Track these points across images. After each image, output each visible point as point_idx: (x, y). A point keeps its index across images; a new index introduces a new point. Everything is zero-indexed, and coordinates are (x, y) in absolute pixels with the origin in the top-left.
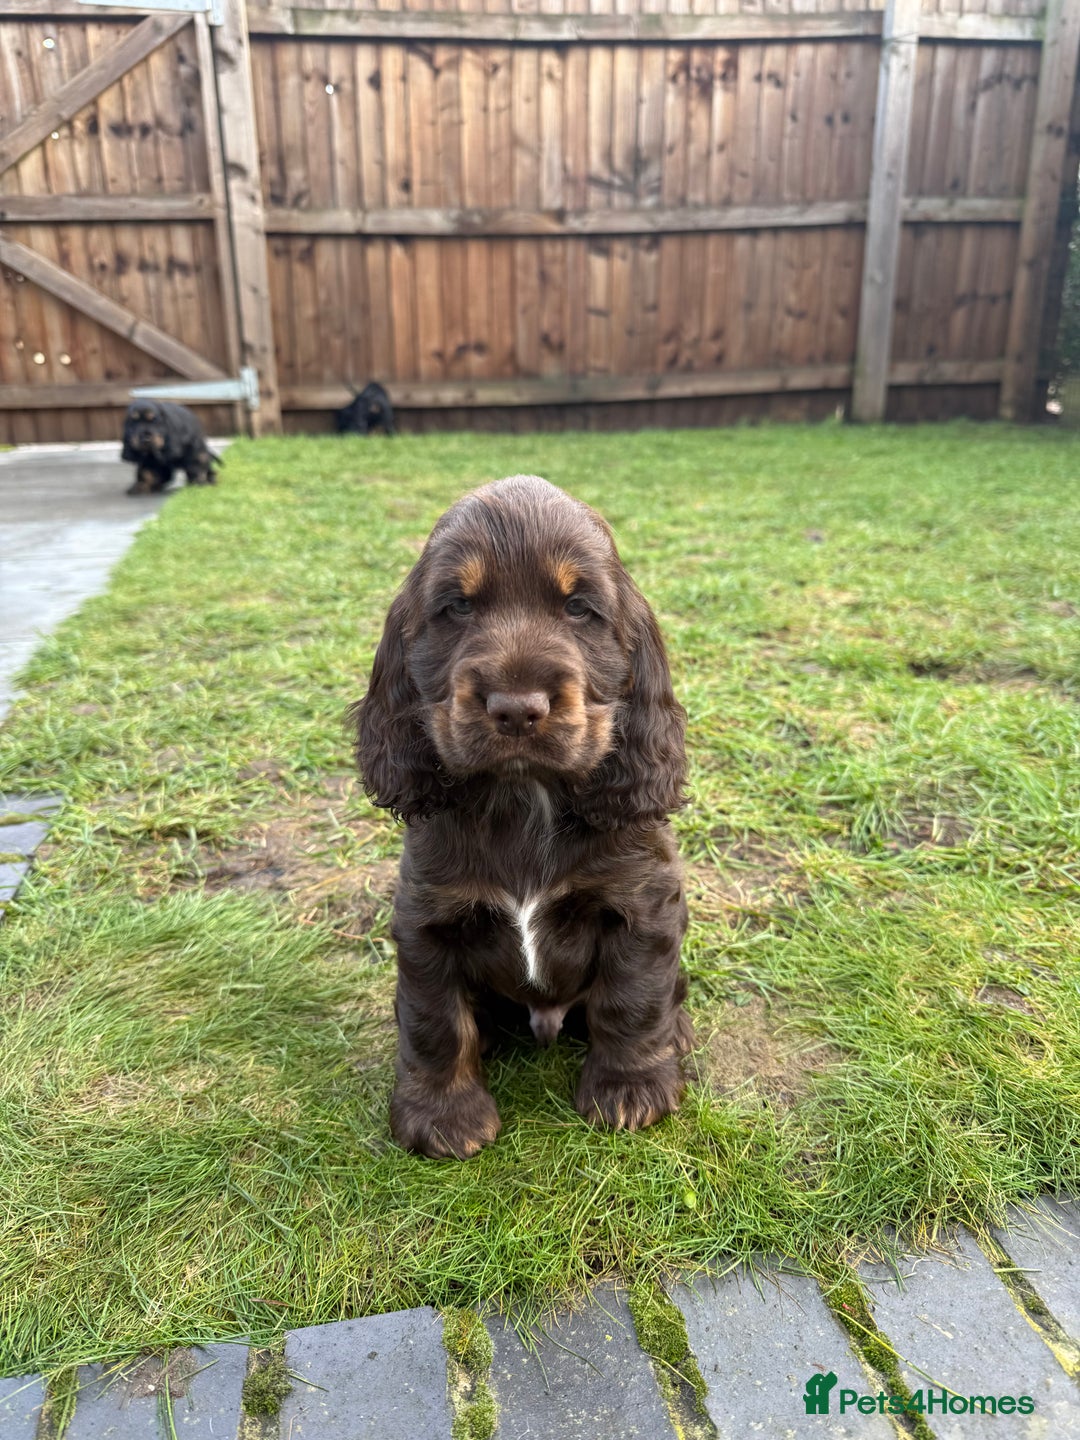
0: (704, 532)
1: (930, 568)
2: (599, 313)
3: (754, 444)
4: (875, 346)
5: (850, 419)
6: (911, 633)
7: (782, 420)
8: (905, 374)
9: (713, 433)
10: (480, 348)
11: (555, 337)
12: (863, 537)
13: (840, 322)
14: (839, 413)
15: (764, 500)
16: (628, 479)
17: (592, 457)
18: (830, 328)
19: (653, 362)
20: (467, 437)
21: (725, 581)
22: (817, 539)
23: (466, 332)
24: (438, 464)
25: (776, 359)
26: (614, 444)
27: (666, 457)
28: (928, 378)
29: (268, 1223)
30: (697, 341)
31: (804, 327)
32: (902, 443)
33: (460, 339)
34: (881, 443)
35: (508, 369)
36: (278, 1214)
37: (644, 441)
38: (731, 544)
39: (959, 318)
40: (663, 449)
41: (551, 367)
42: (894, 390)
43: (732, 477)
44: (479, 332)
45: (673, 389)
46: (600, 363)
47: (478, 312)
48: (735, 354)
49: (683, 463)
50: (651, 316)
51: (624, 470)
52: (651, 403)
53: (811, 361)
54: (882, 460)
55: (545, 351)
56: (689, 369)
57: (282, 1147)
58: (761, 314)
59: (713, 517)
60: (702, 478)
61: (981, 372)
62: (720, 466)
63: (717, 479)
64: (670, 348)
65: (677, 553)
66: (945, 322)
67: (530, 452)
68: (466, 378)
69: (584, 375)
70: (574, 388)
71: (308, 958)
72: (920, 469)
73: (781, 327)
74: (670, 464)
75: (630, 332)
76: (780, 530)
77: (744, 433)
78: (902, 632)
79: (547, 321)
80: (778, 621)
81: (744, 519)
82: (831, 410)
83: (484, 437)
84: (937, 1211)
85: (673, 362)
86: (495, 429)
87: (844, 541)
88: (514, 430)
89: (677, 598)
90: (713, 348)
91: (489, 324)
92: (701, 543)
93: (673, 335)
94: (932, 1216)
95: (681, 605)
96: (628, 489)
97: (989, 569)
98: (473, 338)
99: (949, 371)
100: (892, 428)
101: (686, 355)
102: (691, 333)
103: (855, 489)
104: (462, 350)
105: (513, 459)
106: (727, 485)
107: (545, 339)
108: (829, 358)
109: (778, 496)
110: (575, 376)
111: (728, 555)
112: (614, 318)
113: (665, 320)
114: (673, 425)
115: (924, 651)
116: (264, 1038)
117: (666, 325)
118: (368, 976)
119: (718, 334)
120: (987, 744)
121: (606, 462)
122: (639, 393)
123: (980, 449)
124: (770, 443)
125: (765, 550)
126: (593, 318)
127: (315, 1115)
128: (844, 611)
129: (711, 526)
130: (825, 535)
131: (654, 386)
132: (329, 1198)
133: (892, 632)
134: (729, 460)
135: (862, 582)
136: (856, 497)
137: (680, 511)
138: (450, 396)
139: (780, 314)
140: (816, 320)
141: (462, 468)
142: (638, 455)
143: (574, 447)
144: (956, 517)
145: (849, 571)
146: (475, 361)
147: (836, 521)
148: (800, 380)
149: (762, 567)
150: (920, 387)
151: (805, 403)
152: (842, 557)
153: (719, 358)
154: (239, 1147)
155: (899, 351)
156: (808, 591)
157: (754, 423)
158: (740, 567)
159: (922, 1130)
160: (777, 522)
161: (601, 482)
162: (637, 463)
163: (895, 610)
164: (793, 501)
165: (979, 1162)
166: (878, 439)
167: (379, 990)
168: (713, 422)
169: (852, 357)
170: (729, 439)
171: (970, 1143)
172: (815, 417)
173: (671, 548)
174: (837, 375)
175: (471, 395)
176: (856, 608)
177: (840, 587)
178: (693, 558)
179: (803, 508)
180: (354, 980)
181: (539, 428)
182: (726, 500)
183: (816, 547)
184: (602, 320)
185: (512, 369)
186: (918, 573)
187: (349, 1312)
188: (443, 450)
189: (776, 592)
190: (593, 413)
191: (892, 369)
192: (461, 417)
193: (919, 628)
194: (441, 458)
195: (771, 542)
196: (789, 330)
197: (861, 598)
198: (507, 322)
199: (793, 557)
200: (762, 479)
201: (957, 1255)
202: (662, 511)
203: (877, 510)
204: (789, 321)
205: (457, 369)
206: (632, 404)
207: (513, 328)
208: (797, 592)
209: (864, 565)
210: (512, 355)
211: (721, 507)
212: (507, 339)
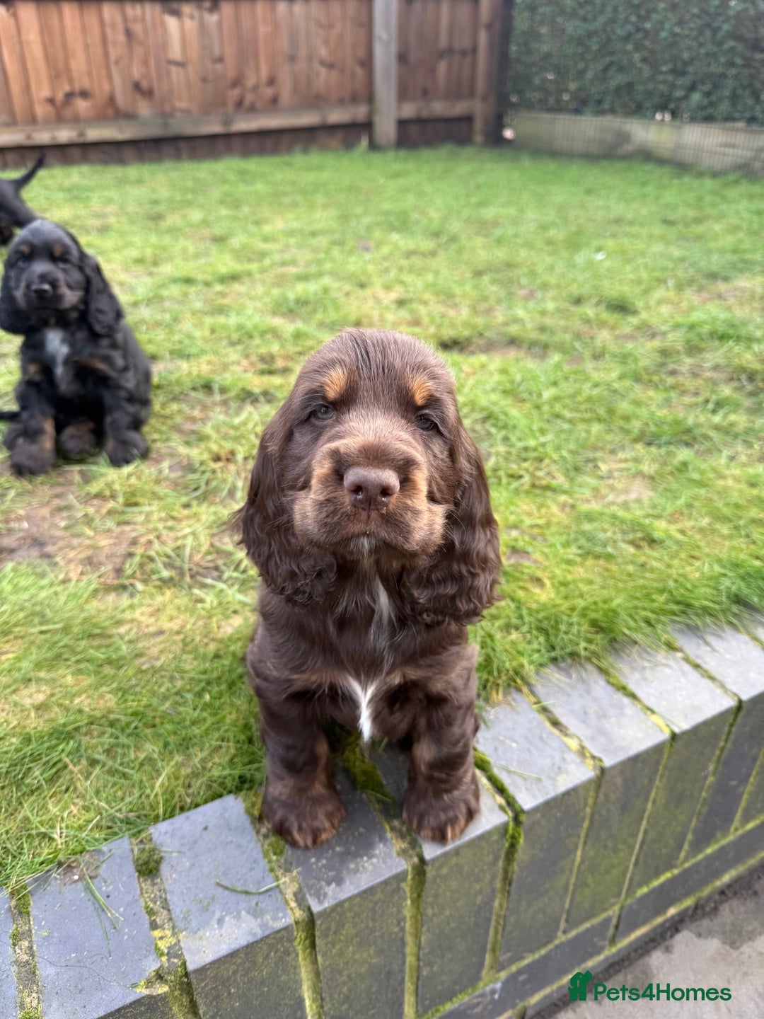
0: (287, 246)
1: (444, 270)
2: (178, 64)
3: (308, 169)
4: (385, 89)
5: (374, 146)
6: (438, 320)
7: (324, 148)
8: (409, 110)
9: (276, 160)
10: (84, 94)
11: (144, 84)
12: (397, 247)
13: (360, 71)
14: (364, 143)
15: (323, 218)
16: (221, 202)
17: (189, 184)
18: (353, 76)
19: (224, 104)
20: (85, 169)
21: (312, 288)
22: (367, 249)
23: (71, 81)
24: (67, 195)
25: (315, 101)
26: (204, 170)
27: (245, 181)
28: (425, 114)
29: (116, 770)
30: (256, 88)
31: (334, 75)
32: (410, 166)
33: (67, 88)
34: (397, 166)
35: (110, 112)
36: (121, 764)
37: (227, 167)
38: (309, 256)
39: (442, 67)
40: (243, 175)
41: (144, 109)
42: (402, 124)
43: (299, 198)
44: (82, 82)
45: (243, 124)
46: (182, 105)
47: (78, 64)
48: (286, 96)
49: (260, 187)
50: (219, 67)
51: (216, 194)
52: (228, 136)
53: (341, 102)
54: (401, 181)
55: (138, 96)
56: (252, 109)
57: (112, 724)
58: (301, 65)
59: (291, 233)
60: (276, 198)
61: (459, 108)
62: (288, 189)
63: (287, 200)
64: (235, 93)
65: (272, 265)
66: (433, 70)
67: (139, 181)
68: (76, 120)
69: (171, 115)
70: (166, 125)
71: (87, 601)
72: (427, 188)
73: (318, 75)
74: (251, 189)
75: (204, 80)
76: (341, 243)
77: (299, 159)
78: (432, 321)
79: (136, 72)
80: (353, 317)
81: (314, 234)
82: (358, 139)
83: (99, 168)
84: (500, 682)
85: (239, 104)
86: (106, 161)
87: (385, 250)
88: (121, 161)
89: (280, 305)
90: (268, 92)
91: (89, 74)
92: (288, 256)
93: (237, 82)
94: (498, 685)
95: (284, 310)
96: (224, 212)
97: (480, 268)
98: (77, 87)
99: (439, 108)
100: (403, 153)
101: (249, 98)
102: (250, 81)
103: (386, 206)
104: (69, 96)
105: (128, 188)
106: (295, 205)
107: (137, 86)
108: (354, 99)
109: (333, 213)
110: (165, 115)
111: (308, 264)
112: (190, 68)
113: (229, 69)
114: (246, 153)
115: (448, 333)
116: (73, 659)
117: (231, 73)
118: (132, 607)
119: (272, 81)
120: (494, 397)
121: (200, 188)
122: (216, 128)
123: (464, 168)
124: (320, 168)
125: (333, 260)
126: (174, 69)
127: (126, 701)
128: (393, 306)
129: (292, 241)
130: (372, 244)
131: (227, 122)
132: (152, 749)
133: (426, 320)
134: (294, 183)
135: (402, 282)
136: (387, 213)
137: (267, 229)
138: (65, 135)
139: (316, 66)
140: (342, 71)
141: (88, 198)
142: (224, 181)
143: (174, 175)
144: (455, 226)
145: (393, 273)
146: (82, 105)
147: (377, 234)
148: (336, 116)
149: (335, 275)
150: (419, 121)
151: (340, 135)
152: (386, 264)
153: (275, 101)
154: (84, 730)
155: (403, 94)
156: (367, 292)
157: (305, 151)
158: (320, 275)
159: (488, 640)
160: (337, 236)
161: (201, 206)
162: (226, 187)
163: (425, 303)
164: (344, 218)
165: (519, 652)
166: (393, 162)
167: (142, 614)
168: (276, 150)
169: (370, 98)
170: (290, 165)
171: (513, 643)
172: (349, 145)
173: (267, 262)
174: (360, 112)
175: (82, 134)
176: (401, 303)
177: (388, 288)
178: (284, 270)
179: (353, 223)
180: (123, 611)
181: (142, 159)
182: (297, 219)
183: (368, 256)
184: (180, 70)
185: (112, 111)
186: (437, 273)
187: (182, 809)
188: (67, 183)
189: (347, 294)
190: (182, 145)
191: (399, 108)
192: (76, 153)
193: (443, 316)
194: (69, 190)
195: (336, 252)
196: (323, 79)
197: (404, 296)
198: (104, 72)
199: (353, 264)
200: (320, 199)
201: (513, 703)
202: (253, 229)
203: (402, 223)
204: (323, 71)
205: (67, 113)
206: (212, 137)
207: (110, 77)
208: (361, 293)
209: (401, 269)
210: (112, 100)
211: (295, 225)
212: (106, 87)
